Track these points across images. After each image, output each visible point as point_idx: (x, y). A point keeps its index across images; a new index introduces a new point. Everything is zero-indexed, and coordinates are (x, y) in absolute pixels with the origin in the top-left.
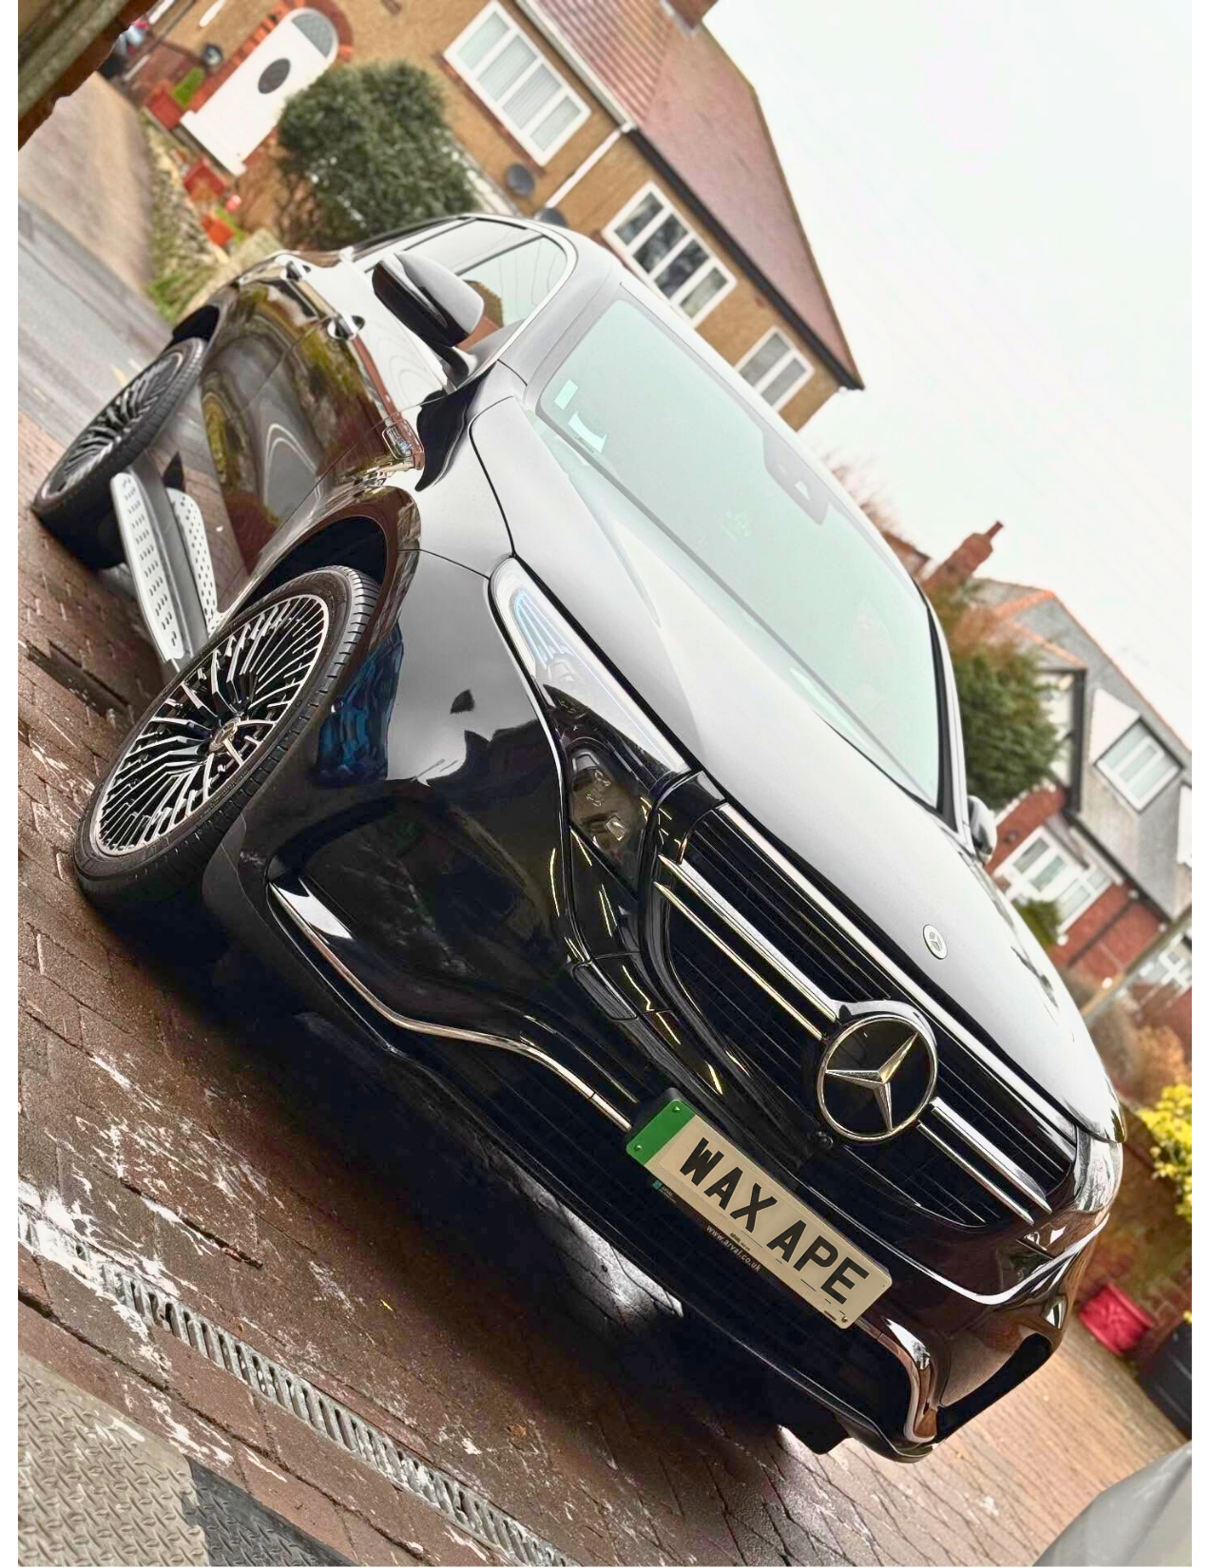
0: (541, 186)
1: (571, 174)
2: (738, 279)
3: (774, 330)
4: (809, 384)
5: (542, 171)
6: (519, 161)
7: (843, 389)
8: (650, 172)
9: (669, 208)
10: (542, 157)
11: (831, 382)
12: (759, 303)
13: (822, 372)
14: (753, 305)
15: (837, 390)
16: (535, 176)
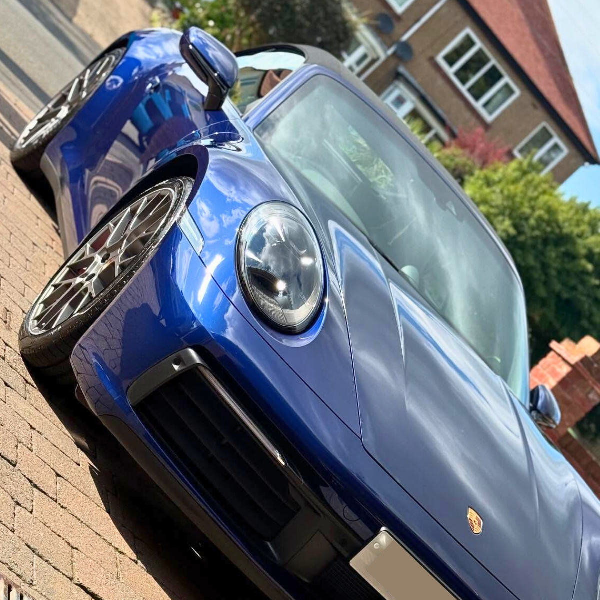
0: (398, 28)
1: (418, 21)
2: (522, 90)
3: (544, 124)
4: (565, 160)
5: (398, 18)
6: (385, 11)
7: (587, 164)
8: (468, 20)
9: (479, 45)
10: (400, 10)
11: (580, 159)
12: (535, 107)
13: (575, 152)
14: (531, 108)
15: (583, 165)
16: (394, 21)
